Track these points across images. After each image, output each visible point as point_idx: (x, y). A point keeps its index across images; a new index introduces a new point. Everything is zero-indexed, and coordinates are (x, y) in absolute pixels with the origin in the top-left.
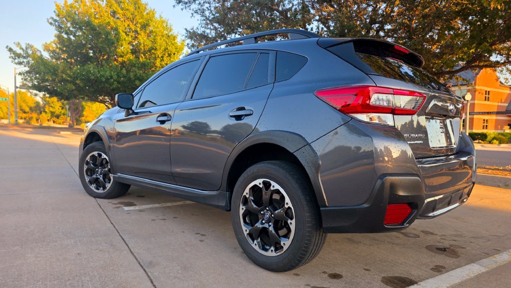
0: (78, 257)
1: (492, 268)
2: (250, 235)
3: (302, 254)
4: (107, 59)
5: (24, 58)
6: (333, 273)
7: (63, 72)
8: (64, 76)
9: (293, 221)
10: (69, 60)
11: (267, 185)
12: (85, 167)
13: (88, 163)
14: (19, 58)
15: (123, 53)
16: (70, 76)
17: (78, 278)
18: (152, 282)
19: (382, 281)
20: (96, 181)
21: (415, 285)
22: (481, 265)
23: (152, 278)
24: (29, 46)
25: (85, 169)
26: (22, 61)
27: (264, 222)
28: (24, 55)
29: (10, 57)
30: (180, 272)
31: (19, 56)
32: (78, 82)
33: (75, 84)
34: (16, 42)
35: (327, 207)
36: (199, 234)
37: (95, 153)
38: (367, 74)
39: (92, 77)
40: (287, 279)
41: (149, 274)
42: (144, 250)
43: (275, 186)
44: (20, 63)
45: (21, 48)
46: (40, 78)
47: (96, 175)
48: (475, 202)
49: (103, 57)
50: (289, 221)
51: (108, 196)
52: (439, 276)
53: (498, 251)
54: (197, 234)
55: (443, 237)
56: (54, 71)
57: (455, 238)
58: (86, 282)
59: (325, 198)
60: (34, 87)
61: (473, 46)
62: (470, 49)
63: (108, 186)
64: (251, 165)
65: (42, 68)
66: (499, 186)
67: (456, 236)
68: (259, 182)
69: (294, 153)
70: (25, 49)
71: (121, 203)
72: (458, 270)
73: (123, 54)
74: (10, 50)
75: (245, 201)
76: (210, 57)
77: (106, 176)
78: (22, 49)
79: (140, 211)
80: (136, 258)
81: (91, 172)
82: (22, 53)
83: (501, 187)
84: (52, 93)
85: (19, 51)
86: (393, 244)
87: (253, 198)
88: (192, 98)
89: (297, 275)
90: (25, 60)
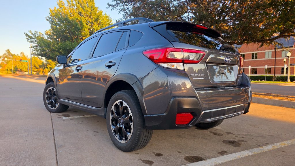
0: (25, 142)
1: (257, 153)
2: (114, 131)
3: (136, 142)
4: (77, 38)
5: (34, 39)
6: (158, 153)
7: (53, 46)
8: (54, 48)
9: (133, 124)
10: (57, 39)
11: (122, 103)
12: (46, 96)
13: (47, 94)
14: (31, 39)
15: (85, 35)
16: (57, 48)
17: (20, 152)
18: (56, 155)
19: (185, 158)
20: (51, 103)
21: (203, 161)
22: (250, 152)
23: (58, 153)
24: (36, 32)
25: (46, 97)
26: (32, 40)
27: (121, 124)
28: (34, 37)
29: (26, 39)
30: (74, 150)
31: (31, 38)
32: (61, 51)
33: (60, 53)
34: (30, 30)
35: (147, 115)
36: (96, 131)
37: (51, 88)
38: (169, 41)
39: (68, 48)
40: (130, 156)
41: (57, 151)
42: (61, 139)
43: (125, 104)
44: (31, 42)
45: (32, 34)
46: (42, 49)
47: (51, 100)
48: (271, 116)
49: (75, 37)
50: (131, 123)
51: (57, 112)
52: (221, 157)
53: (267, 144)
54: (94, 131)
55: (237, 136)
56: (48, 45)
57: (244, 137)
58: (23, 154)
59: (146, 110)
60: (38, 54)
61: (281, 24)
62: (280, 26)
63: (57, 106)
64: (115, 93)
65: (42, 44)
66: (292, 108)
67: (246, 135)
68: (118, 102)
69: (132, 86)
70: (34, 34)
71: (63, 115)
72: (234, 154)
73: (85, 36)
74: (27, 35)
75: (113, 114)
76: (102, 35)
77: (56, 101)
78: (33, 34)
79: (71, 119)
80: (55, 143)
81: (49, 98)
82: (32, 36)
83: (293, 108)
84: (48, 58)
85: (31, 35)
86: (204, 138)
87: (116, 111)
88: (92, 57)
89: (138, 154)
90: (34, 40)
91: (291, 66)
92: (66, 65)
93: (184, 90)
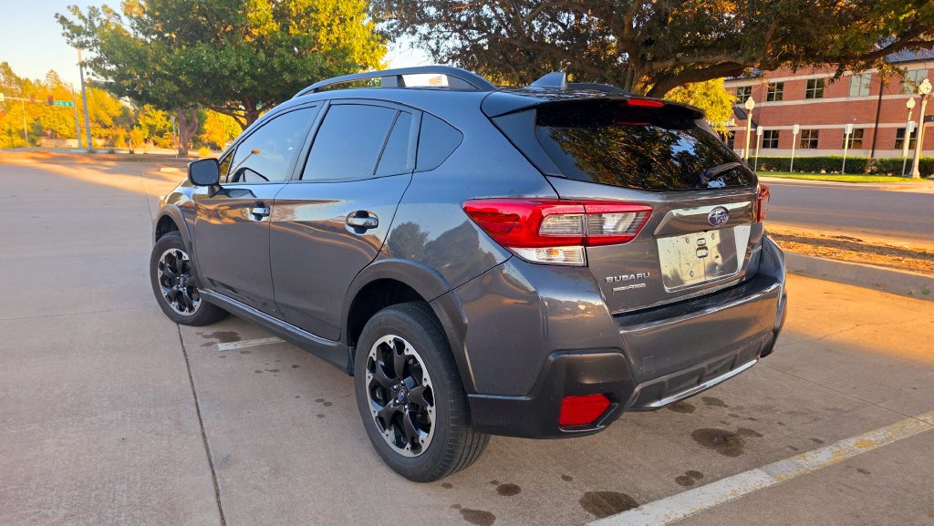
0: (121, 446)
1: (785, 478)
2: (380, 418)
3: (446, 461)
4: (232, 32)
5: (88, 34)
6: (508, 483)
7: (155, 60)
8: (158, 68)
9: (433, 409)
10: (167, 35)
11: (400, 346)
12: (160, 273)
13: (162, 267)
14: (79, 35)
15: (259, 20)
16: (167, 68)
17: (111, 485)
18: (218, 495)
19: (582, 502)
20: (177, 296)
21: (633, 511)
22: (768, 473)
23: (220, 488)
24: (93, 12)
25: (159, 276)
26: (84, 40)
27: (397, 401)
28: (88, 30)
29: (63, 35)
30: (266, 477)
31: (78, 31)
32: (182, 78)
33: (178, 83)
34: (72, 5)
35: (477, 393)
36: (322, 400)
37: (173, 251)
38: (544, 176)
39: (206, 70)
40: (428, 494)
41: (218, 480)
42: (224, 433)
43: (410, 350)
44: (81, 46)
45: (81, 17)
46: (118, 73)
47: (178, 287)
48: (841, 331)
49: (225, 28)
50: (429, 408)
51: (198, 322)
52: (683, 494)
53: (818, 443)
54: (318, 401)
55: (736, 412)
56: (138, 58)
57: (755, 415)
58: (121, 493)
59: (474, 381)
60: (108, 87)
61: (906, 7)
62: (901, 14)
63: (197, 305)
64: (380, 309)
65: (119, 54)
66: (910, 294)
67: (761, 409)
68: (389, 339)
69: (431, 304)
70: (87, 17)
71: (218, 335)
72: (723, 482)
73: (257, 23)
74: (63, 20)
75: (373, 367)
76: (330, 106)
77: (191, 289)
78: (83, 18)
79: (244, 352)
80: (207, 449)
81: (169, 281)
82: (83, 25)
83: (914, 297)
84: (140, 99)
85: (78, 22)
86: (639, 425)
87: (383, 364)
88: (301, 178)
89: (448, 486)
90: (90, 39)
91: (928, 124)
92: (217, 189)
93: (586, 310)
